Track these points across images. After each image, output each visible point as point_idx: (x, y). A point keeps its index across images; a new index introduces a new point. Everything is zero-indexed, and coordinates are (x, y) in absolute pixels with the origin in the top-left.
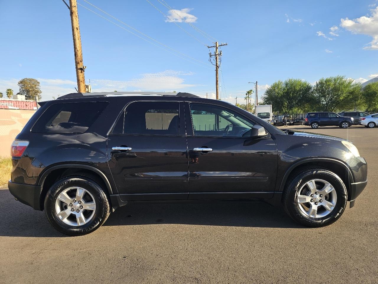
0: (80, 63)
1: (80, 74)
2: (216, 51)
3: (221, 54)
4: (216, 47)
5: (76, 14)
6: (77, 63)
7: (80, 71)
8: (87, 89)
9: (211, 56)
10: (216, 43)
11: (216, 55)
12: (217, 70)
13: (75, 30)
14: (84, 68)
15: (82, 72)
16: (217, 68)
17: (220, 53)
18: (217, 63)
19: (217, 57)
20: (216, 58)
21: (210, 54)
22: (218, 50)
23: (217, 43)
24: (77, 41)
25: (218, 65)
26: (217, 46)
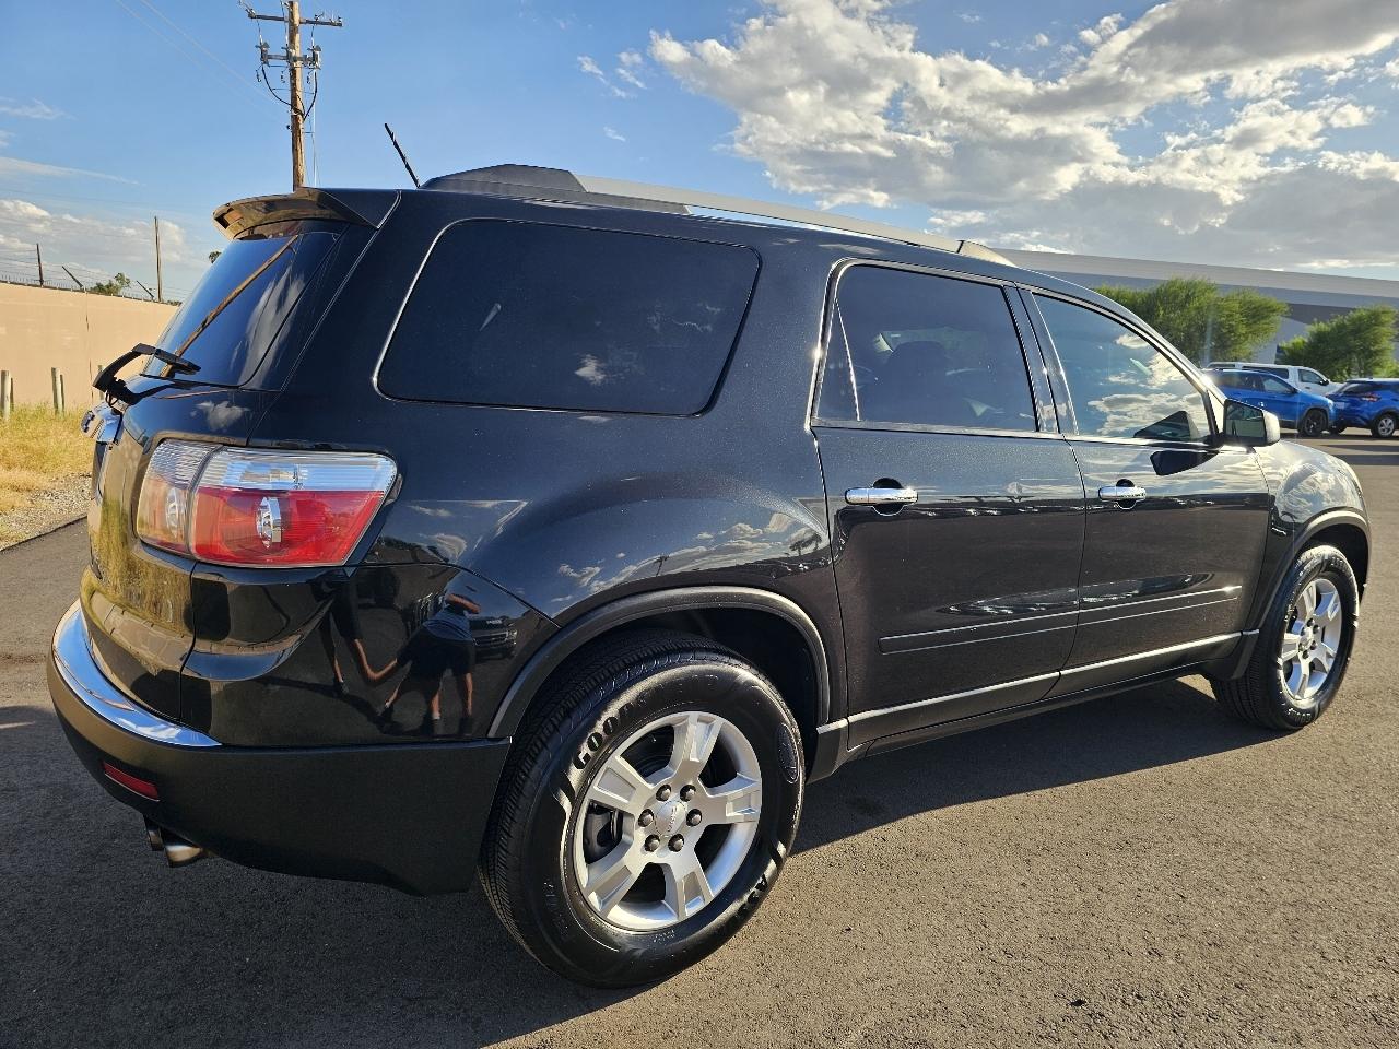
2: (292, 40)
3: (315, 58)
4: (292, 24)
9: (265, 58)
10: (292, 4)
11: (288, 57)
12: (296, 130)
16: (295, 119)
17: (310, 55)
18: (294, 98)
19: (298, 70)
20: (293, 72)
21: (263, 47)
22: (298, 37)
23: (296, 5)
25: (300, 107)
26: (297, 22)
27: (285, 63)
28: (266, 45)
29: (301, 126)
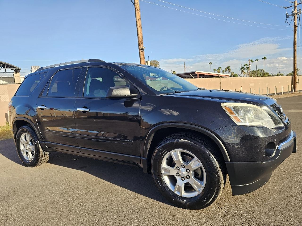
0: (141, 45)
1: (141, 53)
2: (295, 10)
3: (300, 12)
5: (138, 8)
6: (139, 45)
7: (141, 51)
8: (146, 64)
10: (295, 2)
11: (293, 14)
12: (295, 31)
13: (138, 20)
14: (143, 48)
15: (142, 52)
16: (295, 28)
17: (298, 12)
18: (295, 23)
19: (296, 16)
20: (294, 17)
23: (296, 1)
24: (139, 29)
25: (296, 25)
26: (296, 5)
27: (292, 16)
28: (288, 14)
29: (296, 29)
